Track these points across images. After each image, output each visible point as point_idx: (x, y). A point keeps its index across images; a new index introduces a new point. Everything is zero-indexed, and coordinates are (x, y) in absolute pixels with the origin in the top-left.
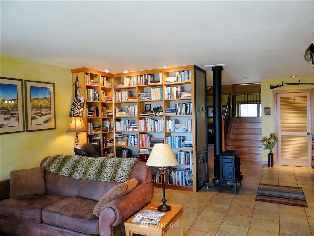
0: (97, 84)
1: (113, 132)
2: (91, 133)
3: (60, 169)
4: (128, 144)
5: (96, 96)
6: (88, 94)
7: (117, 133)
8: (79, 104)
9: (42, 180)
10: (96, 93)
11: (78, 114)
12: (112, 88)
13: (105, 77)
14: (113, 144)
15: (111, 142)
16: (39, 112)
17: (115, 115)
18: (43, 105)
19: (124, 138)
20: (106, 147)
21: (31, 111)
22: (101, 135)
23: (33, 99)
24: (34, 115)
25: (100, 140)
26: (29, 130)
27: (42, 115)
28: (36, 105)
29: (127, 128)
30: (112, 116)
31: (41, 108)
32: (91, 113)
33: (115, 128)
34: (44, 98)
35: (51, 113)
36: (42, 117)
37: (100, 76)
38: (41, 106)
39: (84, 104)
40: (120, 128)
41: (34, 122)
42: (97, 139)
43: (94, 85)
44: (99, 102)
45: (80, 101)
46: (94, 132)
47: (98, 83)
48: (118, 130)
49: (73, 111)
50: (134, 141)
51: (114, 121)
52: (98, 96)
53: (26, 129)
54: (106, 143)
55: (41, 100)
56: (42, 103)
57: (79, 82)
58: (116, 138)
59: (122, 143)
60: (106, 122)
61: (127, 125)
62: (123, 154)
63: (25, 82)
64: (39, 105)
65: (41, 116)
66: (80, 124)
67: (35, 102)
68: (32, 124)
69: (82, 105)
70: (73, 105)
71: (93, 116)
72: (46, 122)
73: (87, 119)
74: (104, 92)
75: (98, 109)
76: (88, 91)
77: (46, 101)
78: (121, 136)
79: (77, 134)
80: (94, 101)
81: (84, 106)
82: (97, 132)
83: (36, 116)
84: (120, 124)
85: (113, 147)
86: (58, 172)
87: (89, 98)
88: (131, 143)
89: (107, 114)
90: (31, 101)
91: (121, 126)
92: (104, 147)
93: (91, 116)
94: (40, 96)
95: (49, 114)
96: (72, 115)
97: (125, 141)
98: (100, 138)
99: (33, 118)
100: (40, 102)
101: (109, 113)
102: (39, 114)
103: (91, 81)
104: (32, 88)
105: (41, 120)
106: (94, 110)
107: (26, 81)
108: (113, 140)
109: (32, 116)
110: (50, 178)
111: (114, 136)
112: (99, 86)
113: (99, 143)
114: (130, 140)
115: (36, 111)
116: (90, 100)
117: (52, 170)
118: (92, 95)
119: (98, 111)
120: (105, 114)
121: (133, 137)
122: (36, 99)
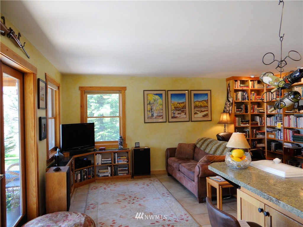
0: (246, 87)
1: (264, 126)
2: (239, 125)
3: (201, 146)
4: (276, 137)
5: (245, 97)
6: (236, 96)
7: (268, 127)
8: (229, 103)
9: (192, 151)
10: (245, 95)
11: (228, 111)
12: (264, 90)
13: (256, 81)
14: (265, 136)
15: (261, 134)
16: (199, 109)
17: (267, 112)
18: (203, 105)
19: (273, 132)
20: (255, 137)
21: (194, 109)
22: (250, 128)
23: (195, 102)
24: (196, 112)
25: (249, 131)
26: (192, 120)
27: (202, 111)
28: (198, 105)
29: (275, 124)
30: (264, 112)
31: (201, 107)
32: (240, 110)
33: (266, 123)
34: (203, 101)
35: (208, 110)
36: (202, 113)
37: (250, 81)
38: (201, 105)
39: (232, 104)
40: (270, 123)
41: (196, 116)
42: (246, 130)
43: (243, 88)
44: (248, 101)
45: (230, 102)
46: (242, 125)
47: (248, 86)
48: (269, 125)
49: (226, 108)
50: (281, 135)
51: (266, 116)
52: (248, 97)
53: (190, 120)
54: (255, 134)
55: (201, 102)
56: (201, 104)
57: (230, 87)
58: (267, 131)
59: (272, 136)
60: (257, 118)
61: (275, 121)
62: (272, 145)
63: (190, 92)
64: (200, 105)
65: (200, 112)
66: (226, 118)
67: (197, 103)
68: (195, 117)
69: (231, 104)
70: (226, 104)
71: (241, 112)
72: (204, 116)
73: (235, 115)
74: (255, 93)
75: (248, 107)
76: (237, 94)
77: (205, 103)
78: (270, 130)
79: (225, 125)
80: (242, 101)
81: (232, 105)
82: (245, 125)
83: (197, 112)
84: (270, 119)
85: (264, 139)
86: (200, 147)
87: (237, 99)
88: (278, 137)
89: (257, 111)
90: (194, 103)
91: (271, 121)
92: (253, 138)
93: (239, 112)
94: (200, 99)
95: (206, 111)
96: (225, 112)
97: (274, 134)
98: (248, 130)
99: (195, 113)
100: (200, 103)
101: (260, 110)
102: (200, 111)
103: (240, 86)
104: (195, 95)
105: (200, 115)
106: (243, 108)
107: (191, 90)
108: (264, 133)
109: (195, 112)
110: (196, 150)
111: (266, 130)
112: (248, 89)
113: (248, 134)
114: (277, 134)
115: (197, 109)
116: (238, 100)
117: (198, 146)
118: (240, 97)
119: (248, 109)
120: (255, 111)
121: (280, 131)
122: (197, 101)
